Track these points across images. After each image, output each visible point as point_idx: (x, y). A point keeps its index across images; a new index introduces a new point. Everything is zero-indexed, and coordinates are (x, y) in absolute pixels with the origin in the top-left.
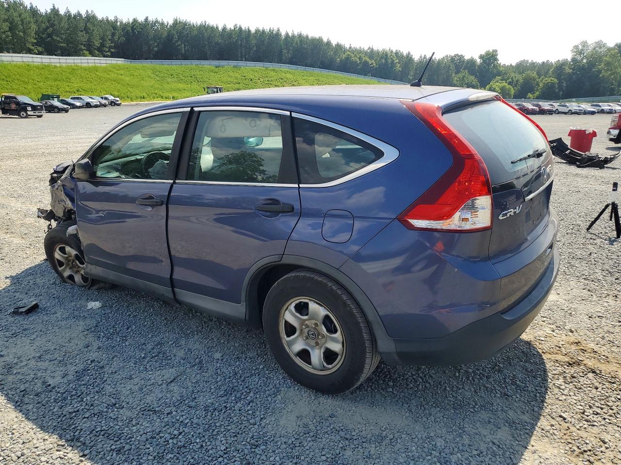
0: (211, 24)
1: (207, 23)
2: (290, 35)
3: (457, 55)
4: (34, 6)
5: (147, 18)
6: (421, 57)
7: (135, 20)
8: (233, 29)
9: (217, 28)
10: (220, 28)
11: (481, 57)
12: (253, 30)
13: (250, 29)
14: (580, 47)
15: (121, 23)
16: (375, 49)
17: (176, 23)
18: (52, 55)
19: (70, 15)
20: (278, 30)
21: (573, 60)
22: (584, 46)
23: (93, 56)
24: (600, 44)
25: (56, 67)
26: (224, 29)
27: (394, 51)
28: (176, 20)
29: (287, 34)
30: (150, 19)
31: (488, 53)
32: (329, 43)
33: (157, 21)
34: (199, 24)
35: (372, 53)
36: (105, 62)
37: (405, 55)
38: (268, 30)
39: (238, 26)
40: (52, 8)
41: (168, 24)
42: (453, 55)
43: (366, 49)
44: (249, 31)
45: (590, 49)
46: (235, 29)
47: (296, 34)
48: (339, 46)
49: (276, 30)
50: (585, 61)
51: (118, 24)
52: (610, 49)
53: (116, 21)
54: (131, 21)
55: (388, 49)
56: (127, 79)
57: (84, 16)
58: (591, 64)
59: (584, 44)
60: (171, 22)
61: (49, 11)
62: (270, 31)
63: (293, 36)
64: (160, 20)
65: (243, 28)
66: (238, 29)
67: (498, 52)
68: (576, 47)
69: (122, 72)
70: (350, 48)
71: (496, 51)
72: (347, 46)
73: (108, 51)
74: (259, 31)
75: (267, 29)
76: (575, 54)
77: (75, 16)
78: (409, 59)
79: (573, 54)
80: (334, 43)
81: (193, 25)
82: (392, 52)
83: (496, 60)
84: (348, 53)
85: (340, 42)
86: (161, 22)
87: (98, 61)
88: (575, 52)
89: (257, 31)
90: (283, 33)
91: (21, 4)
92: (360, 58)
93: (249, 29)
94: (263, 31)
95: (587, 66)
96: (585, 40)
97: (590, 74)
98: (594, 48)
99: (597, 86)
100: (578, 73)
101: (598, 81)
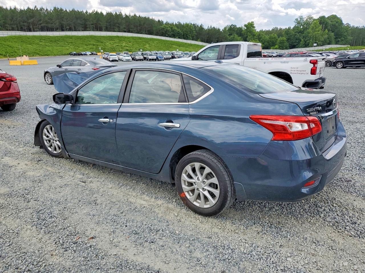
5: (36, 7)
6: (208, 27)
7: (29, 8)
9: (83, 12)
10: (85, 11)
11: (245, 26)
12: (105, 13)
14: (299, 20)
22: (301, 19)
24: (310, 18)
26: (87, 12)
27: (193, 24)
29: (126, 16)
31: (249, 24)
32: (153, 21)
33: (43, 8)
34: (71, 10)
35: (179, 25)
36: (6, 33)
37: (199, 26)
38: (115, 13)
41: (51, 10)
42: (230, 25)
43: (176, 23)
44: (102, 13)
45: (305, 20)
46: (93, 12)
50: (302, 27)
52: (314, 20)
53: (15, 9)
54: (26, 8)
55: (189, 23)
58: (305, 29)
59: (301, 18)
60: (52, 9)
67: (254, 23)
68: (297, 19)
73: (9, 27)
74: (109, 13)
76: (297, 23)
78: (201, 28)
79: (295, 23)
80: (156, 20)
82: (191, 24)
83: (254, 27)
84: (165, 25)
85: (160, 20)
86: (45, 9)
88: (297, 22)
89: (107, 14)
92: (171, 28)
94: (111, 13)
95: (302, 30)
96: (301, 15)
97: (304, 35)
98: (307, 20)
99: (308, 42)
100: (297, 34)
101: (308, 39)
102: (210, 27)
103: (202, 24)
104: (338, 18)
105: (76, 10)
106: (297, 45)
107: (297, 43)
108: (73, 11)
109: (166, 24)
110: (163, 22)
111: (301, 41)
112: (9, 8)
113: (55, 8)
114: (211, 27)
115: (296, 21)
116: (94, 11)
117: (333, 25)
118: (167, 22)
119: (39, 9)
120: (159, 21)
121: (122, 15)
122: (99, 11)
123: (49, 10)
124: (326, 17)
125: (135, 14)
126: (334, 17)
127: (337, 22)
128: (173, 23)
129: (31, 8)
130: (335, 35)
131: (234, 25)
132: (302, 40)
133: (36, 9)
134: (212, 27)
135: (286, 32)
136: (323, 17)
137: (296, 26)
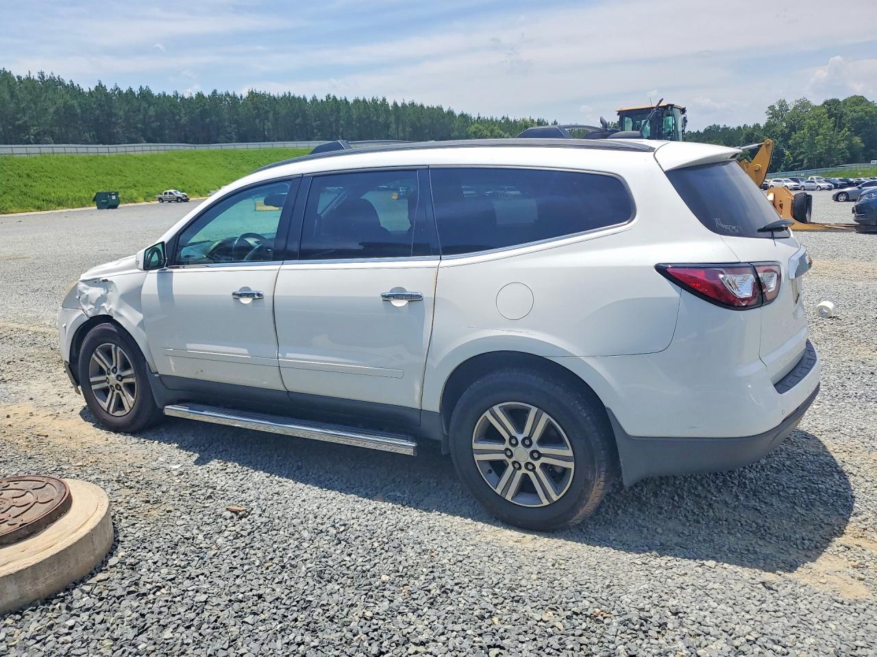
0: (297, 96)
1: (292, 95)
2: (400, 105)
4: (75, 85)
5: (215, 92)
7: (200, 96)
8: (325, 100)
9: (305, 99)
12: (351, 100)
14: (777, 108)
15: (182, 98)
16: (511, 118)
18: (98, 144)
19: (120, 92)
20: (384, 100)
21: (768, 125)
22: (781, 106)
23: (148, 142)
24: (804, 104)
25: (104, 157)
26: (314, 99)
27: (536, 120)
28: (252, 92)
29: (395, 104)
30: (219, 92)
32: (451, 113)
33: (228, 95)
34: (281, 95)
35: (506, 124)
38: (371, 101)
39: (331, 96)
40: (98, 85)
41: (241, 97)
43: (499, 119)
44: (347, 102)
45: (791, 108)
47: (407, 103)
48: (464, 116)
49: (382, 99)
50: (784, 125)
51: (179, 100)
52: (814, 108)
53: (176, 96)
54: (195, 96)
55: (528, 118)
56: (192, 169)
57: (136, 94)
58: (793, 128)
59: (782, 104)
60: (245, 95)
61: (93, 89)
62: (372, 101)
63: (404, 105)
64: (231, 93)
65: (338, 99)
68: (772, 108)
69: (185, 160)
70: (479, 118)
72: (474, 116)
74: (359, 101)
75: (369, 99)
76: (771, 116)
77: (126, 93)
79: (768, 116)
80: (457, 113)
82: (533, 121)
84: (476, 125)
85: (465, 113)
87: (155, 148)
89: (357, 101)
90: (391, 104)
91: (61, 83)
92: (491, 131)
93: (346, 99)
94: (364, 101)
95: (787, 131)
96: (782, 99)
97: (790, 141)
98: (795, 108)
99: (801, 157)
101: (802, 150)
103: (555, 120)
104: (869, 104)
108: (289, 100)
109: (478, 122)
110: (470, 117)
111: (784, 155)
113: (252, 94)
115: (771, 112)
116: (330, 99)
117: (857, 119)
119: (221, 95)
121: (387, 104)
124: (841, 100)
126: (859, 101)
127: (866, 113)
129: (206, 95)
130: (863, 141)
132: (787, 153)
133: (214, 96)
135: (748, 135)
136: (835, 102)
137: (769, 122)
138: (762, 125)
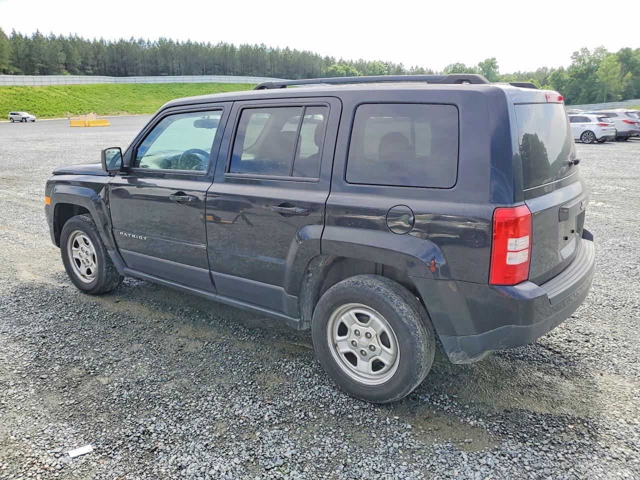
2: (275, 49)
3: (458, 63)
4: (17, 32)
5: (132, 38)
7: (121, 41)
9: (202, 45)
10: (206, 44)
11: (480, 65)
12: (238, 47)
13: (234, 45)
14: (580, 54)
15: (107, 43)
16: (366, 60)
17: (161, 41)
19: (54, 38)
20: (263, 45)
21: (573, 66)
22: (583, 52)
24: (602, 50)
26: (209, 44)
28: (162, 38)
29: (271, 48)
30: (135, 39)
31: (487, 61)
33: (143, 40)
34: (185, 42)
35: (362, 66)
37: (396, 66)
39: (223, 43)
40: (36, 32)
41: (155, 42)
42: (455, 64)
44: (233, 48)
45: (592, 53)
47: (282, 48)
50: (584, 67)
51: (104, 44)
52: (609, 55)
53: (102, 41)
54: (118, 41)
55: (378, 60)
58: (590, 70)
59: (585, 50)
60: (157, 41)
62: (256, 45)
63: (278, 50)
64: (145, 39)
66: (222, 45)
67: (496, 60)
68: (576, 53)
71: (494, 59)
72: (338, 59)
75: (252, 45)
76: (575, 60)
81: (178, 43)
83: (495, 67)
84: (337, 65)
85: (330, 57)
86: (146, 42)
89: (242, 47)
90: (268, 47)
92: (347, 70)
94: (249, 46)
95: (585, 73)
97: (587, 81)
98: (595, 54)
99: (594, 93)
100: (575, 79)
101: (595, 88)
102: (414, 68)
103: (401, 63)
105: (193, 41)
106: (573, 99)
107: (574, 95)
108: (189, 44)
109: (339, 64)
110: (334, 59)
111: (581, 92)
112: (92, 41)
114: (417, 67)
115: (575, 57)
116: (222, 43)
118: (341, 59)
119: (137, 41)
120: (327, 58)
121: (265, 48)
122: (230, 43)
123: (152, 42)
124: (634, 49)
125: (288, 47)
128: (352, 61)
131: (460, 63)
132: (584, 90)
133: (132, 41)
134: (419, 68)
135: (554, 75)
136: (627, 50)
137: (573, 65)
138: (565, 69)
